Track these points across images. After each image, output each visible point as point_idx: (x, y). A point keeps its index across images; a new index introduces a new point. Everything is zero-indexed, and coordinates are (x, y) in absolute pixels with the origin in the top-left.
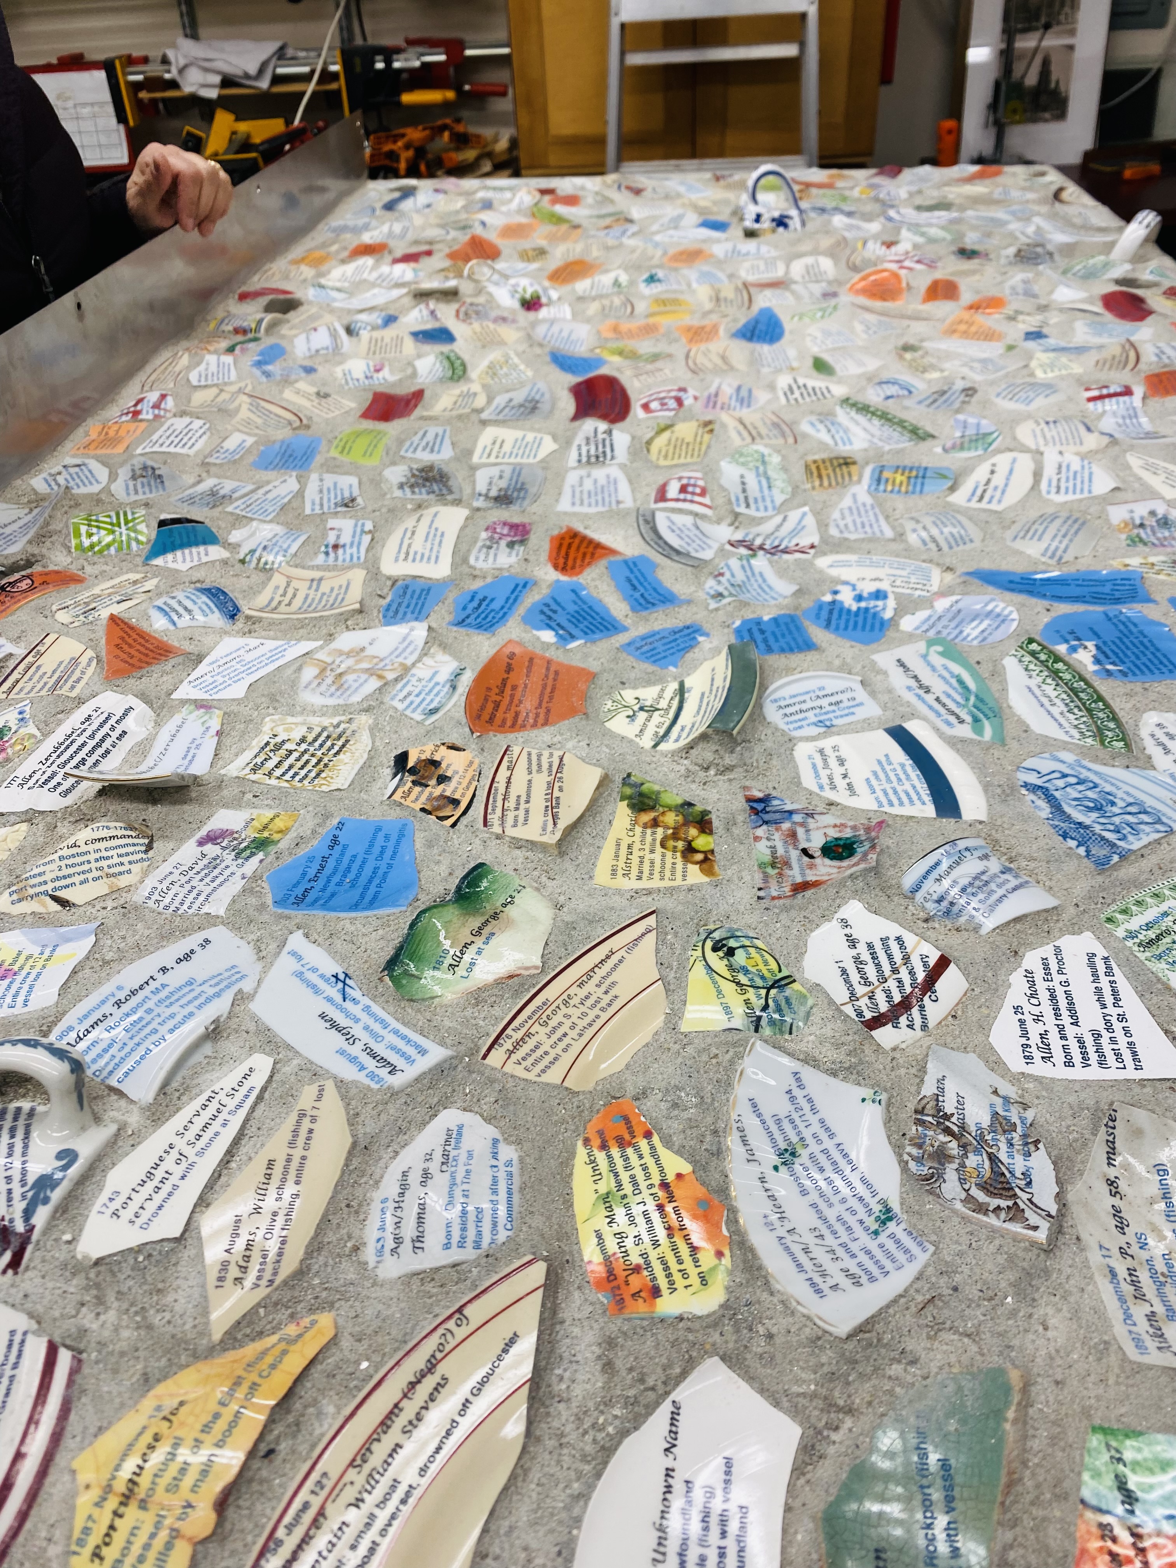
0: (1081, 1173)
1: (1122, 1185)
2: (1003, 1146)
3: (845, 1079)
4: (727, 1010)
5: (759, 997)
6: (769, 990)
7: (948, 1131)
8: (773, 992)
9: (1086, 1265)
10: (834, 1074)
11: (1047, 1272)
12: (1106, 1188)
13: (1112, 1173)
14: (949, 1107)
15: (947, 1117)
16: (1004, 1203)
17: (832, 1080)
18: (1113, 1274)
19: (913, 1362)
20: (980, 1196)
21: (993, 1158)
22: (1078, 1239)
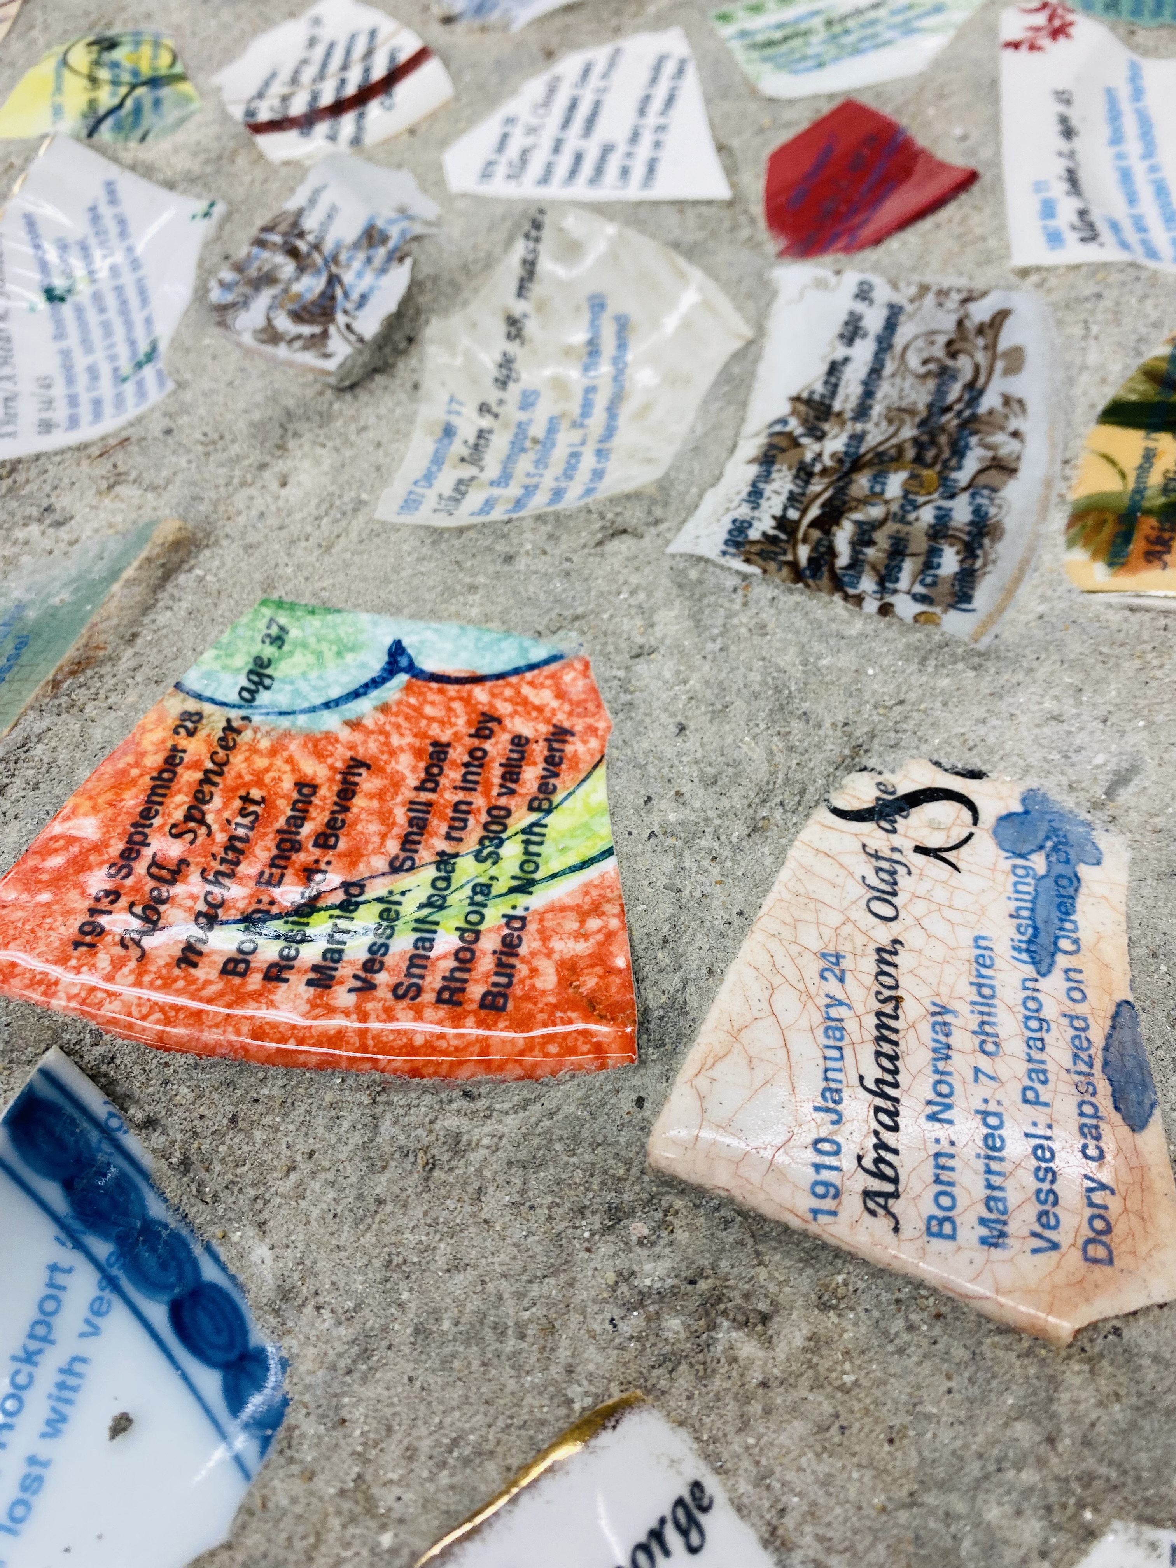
0: (465, 303)
1: (531, 327)
2: (357, 265)
3: (185, 192)
4: (58, 111)
5: (113, 94)
6: (133, 87)
7: (293, 253)
8: (140, 91)
9: (410, 420)
10: (170, 185)
11: (326, 418)
12: (501, 328)
13: (519, 307)
14: (310, 223)
15: (301, 235)
16: (307, 330)
17: (164, 194)
18: (449, 431)
19: (58, 524)
20: (283, 323)
21: (333, 280)
22: (416, 387)
